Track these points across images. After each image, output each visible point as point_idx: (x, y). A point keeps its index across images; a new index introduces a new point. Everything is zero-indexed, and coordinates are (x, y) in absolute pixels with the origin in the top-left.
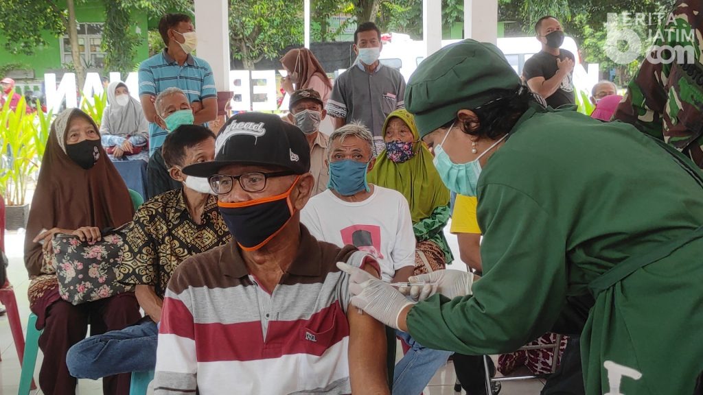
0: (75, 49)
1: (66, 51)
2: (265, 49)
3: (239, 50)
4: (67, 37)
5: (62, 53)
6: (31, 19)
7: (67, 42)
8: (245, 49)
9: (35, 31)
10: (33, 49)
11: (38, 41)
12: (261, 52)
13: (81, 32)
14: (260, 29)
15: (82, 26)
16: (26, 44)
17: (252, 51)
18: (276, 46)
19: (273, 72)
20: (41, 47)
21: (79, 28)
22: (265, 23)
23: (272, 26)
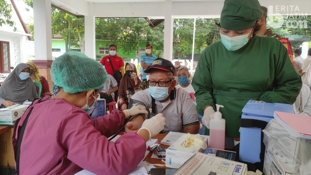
0: (139, 54)
1: (137, 54)
2: (184, 55)
3: (177, 55)
4: (137, 51)
5: (136, 55)
6: (130, 46)
8: (179, 55)
9: (130, 49)
10: (130, 54)
11: (131, 52)
12: (183, 56)
13: (141, 50)
14: (183, 50)
15: (141, 49)
16: (128, 53)
17: (180, 56)
18: (186, 55)
19: (184, 60)
20: (132, 53)
21: (140, 49)
22: (184, 49)
23: (186, 50)
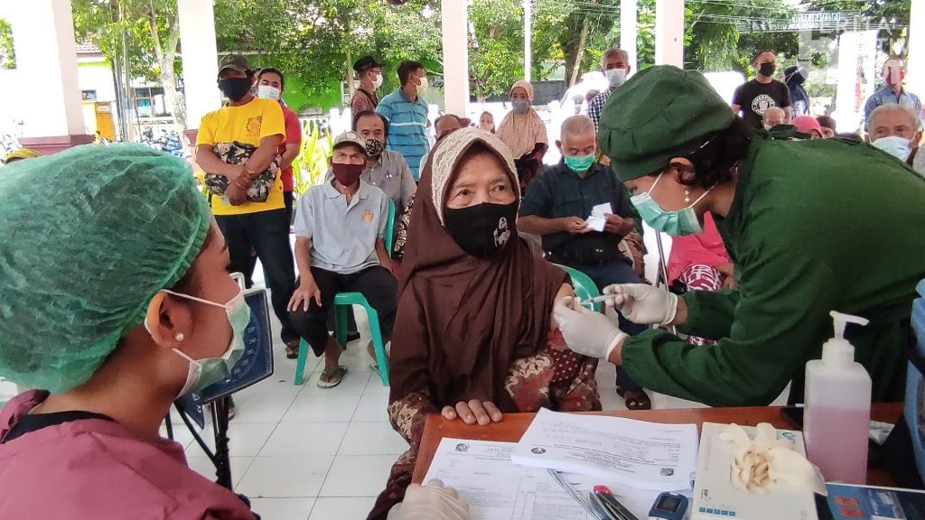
1: (345, 92)
2: (494, 87)
3: (475, 89)
4: (346, 82)
5: (343, 94)
6: (321, 69)
7: (346, 86)
8: (479, 88)
9: (323, 78)
10: (322, 92)
12: (491, 90)
16: (317, 88)
17: (483, 89)
18: (502, 85)
20: (327, 91)
22: (494, 67)
23: (499, 70)
